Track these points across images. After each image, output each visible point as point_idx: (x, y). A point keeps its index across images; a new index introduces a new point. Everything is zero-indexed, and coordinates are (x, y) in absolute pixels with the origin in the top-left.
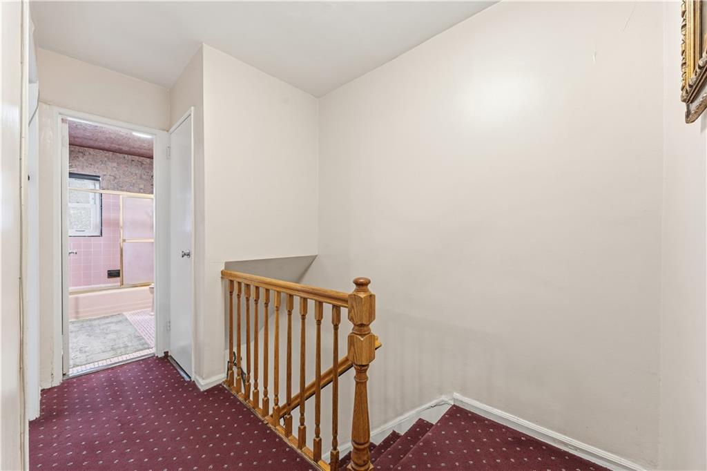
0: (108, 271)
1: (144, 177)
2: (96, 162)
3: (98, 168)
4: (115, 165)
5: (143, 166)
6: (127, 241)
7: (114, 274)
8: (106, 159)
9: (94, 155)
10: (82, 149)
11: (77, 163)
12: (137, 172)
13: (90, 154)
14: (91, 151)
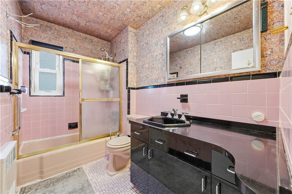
0: (69, 124)
1: (93, 51)
2: (60, 37)
3: (61, 41)
4: (74, 40)
5: (93, 43)
6: (85, 100)
7: (73, 126)
8: (67, 34)
9: (58, 31)
10: (49, 24)
11: (46, 35)
12: (89, 47)
13: (55, 29)
14: (56, 26)
